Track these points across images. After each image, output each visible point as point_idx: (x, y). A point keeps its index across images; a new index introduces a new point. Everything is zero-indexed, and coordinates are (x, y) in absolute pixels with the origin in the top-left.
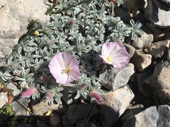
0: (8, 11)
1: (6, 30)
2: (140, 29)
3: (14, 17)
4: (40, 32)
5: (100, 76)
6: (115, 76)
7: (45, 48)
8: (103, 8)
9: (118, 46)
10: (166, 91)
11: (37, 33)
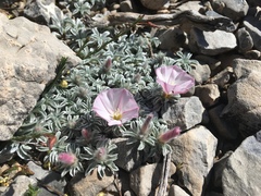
0: (31, 50)
1: (31, 69)
2: (191, 58)
3: (39, 55)
4: (69, 83)
5: (164, 116)
6: (183, 108)
7: (79, 100)
8: (140, 50)
9: (175, 72)
10: (254, 111)
11: (65, 83)
